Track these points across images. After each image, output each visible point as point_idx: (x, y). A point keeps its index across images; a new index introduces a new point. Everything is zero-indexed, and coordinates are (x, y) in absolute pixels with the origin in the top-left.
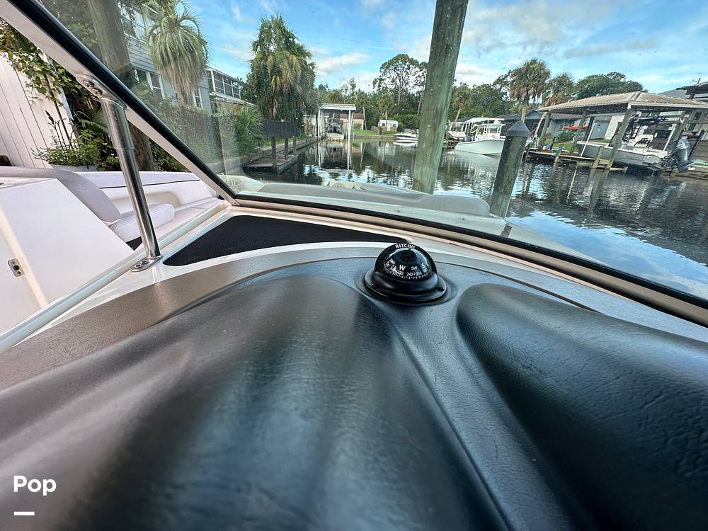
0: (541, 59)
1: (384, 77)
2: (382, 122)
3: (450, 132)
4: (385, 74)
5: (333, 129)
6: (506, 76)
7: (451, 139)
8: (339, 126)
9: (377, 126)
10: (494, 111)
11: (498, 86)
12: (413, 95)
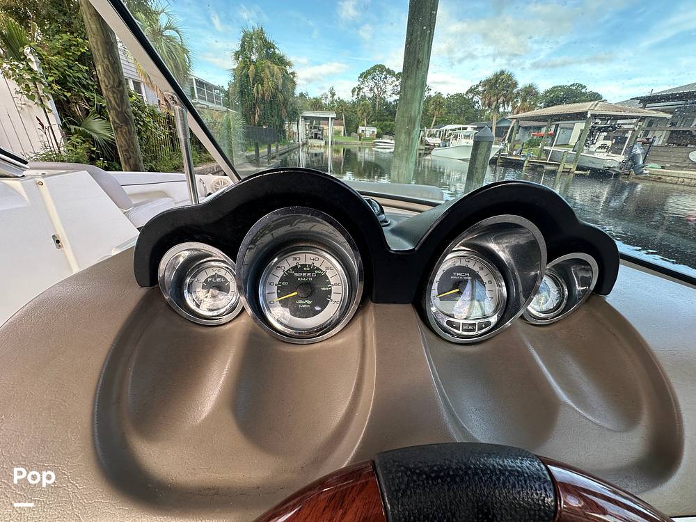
0: (509, 70)
1: (362, 86)
2: (361, 128)
3: (426, 138)
4: (363, 83)
5: (313, 135)
6: (478, 86)
7: (427, 145)
8: (320, 132)
9: (356, 133)
10: (467, 119)
11: (470, 95)
12: (390, 103)
